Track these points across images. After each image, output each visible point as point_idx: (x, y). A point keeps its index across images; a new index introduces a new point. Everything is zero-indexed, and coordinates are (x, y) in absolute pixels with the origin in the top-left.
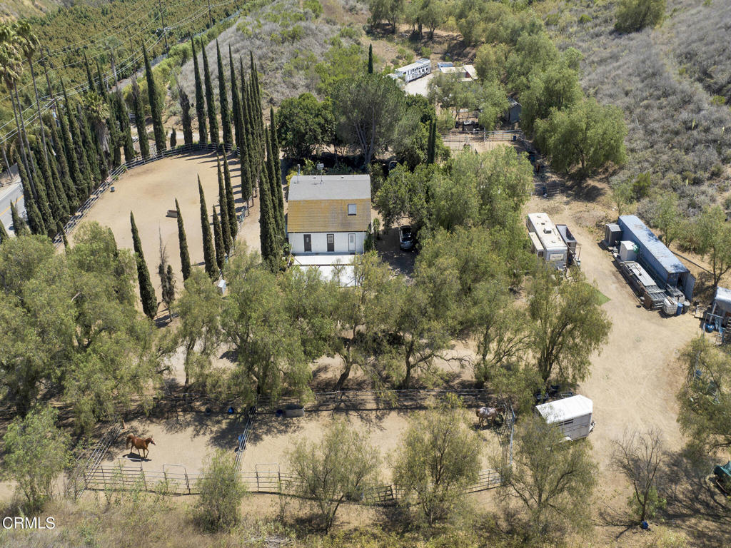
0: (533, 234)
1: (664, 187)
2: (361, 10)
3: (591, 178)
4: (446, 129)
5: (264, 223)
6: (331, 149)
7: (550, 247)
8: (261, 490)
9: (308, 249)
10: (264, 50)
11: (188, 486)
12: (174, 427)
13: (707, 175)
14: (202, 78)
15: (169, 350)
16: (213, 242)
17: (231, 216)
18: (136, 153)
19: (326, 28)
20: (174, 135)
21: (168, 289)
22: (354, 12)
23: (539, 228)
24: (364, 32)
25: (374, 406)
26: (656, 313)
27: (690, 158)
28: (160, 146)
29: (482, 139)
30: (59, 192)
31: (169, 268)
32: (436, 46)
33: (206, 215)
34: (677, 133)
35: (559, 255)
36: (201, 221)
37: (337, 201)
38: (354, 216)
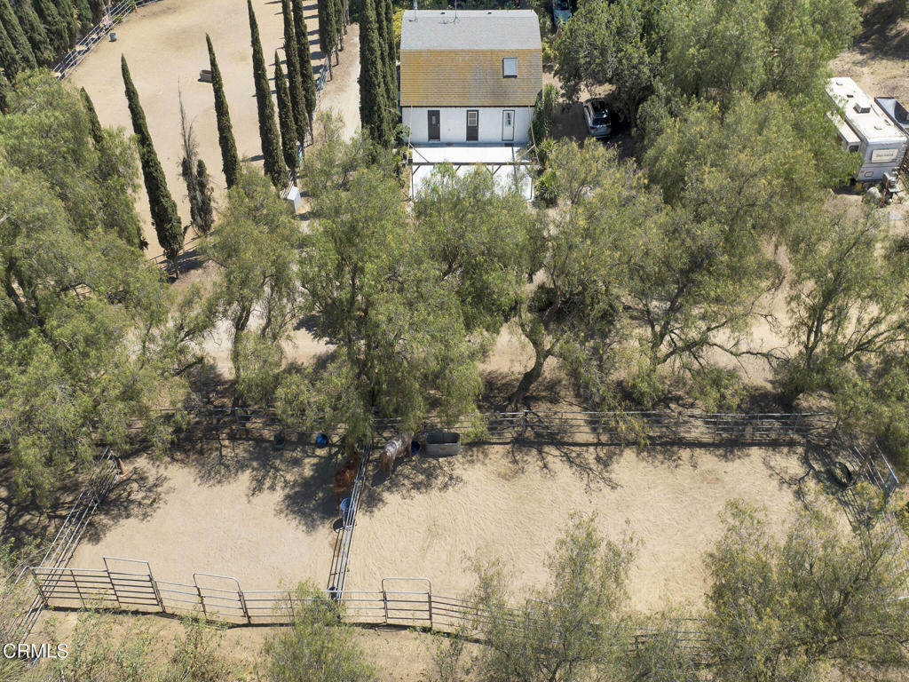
5: (366, 83)
7: (873, 137)
8: (390, 621)
9: (434, 137)
11: (246, 612)
12: (215, 472)
15: (201, 328)
16: (277, 119)
17: (306, 77)
21: (200, 204)
25: (591, 438)
30: (12, 31)
31: (201, 165)
33: (264, 70)
35: (891, 151)
36: (253, 80)
37: (484, 52)
38: (513, 79)
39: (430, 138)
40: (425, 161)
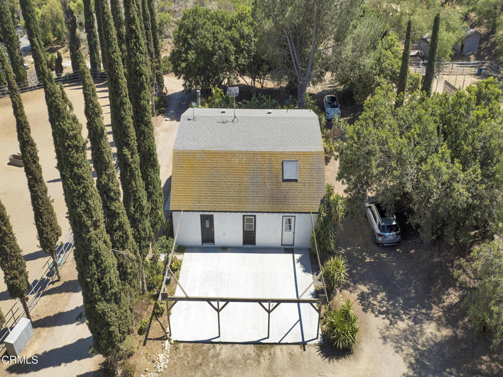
9: (208, 240)
37: (262, 154)
38: (294, 183)
39: (204, 241)
40: (184, 296)
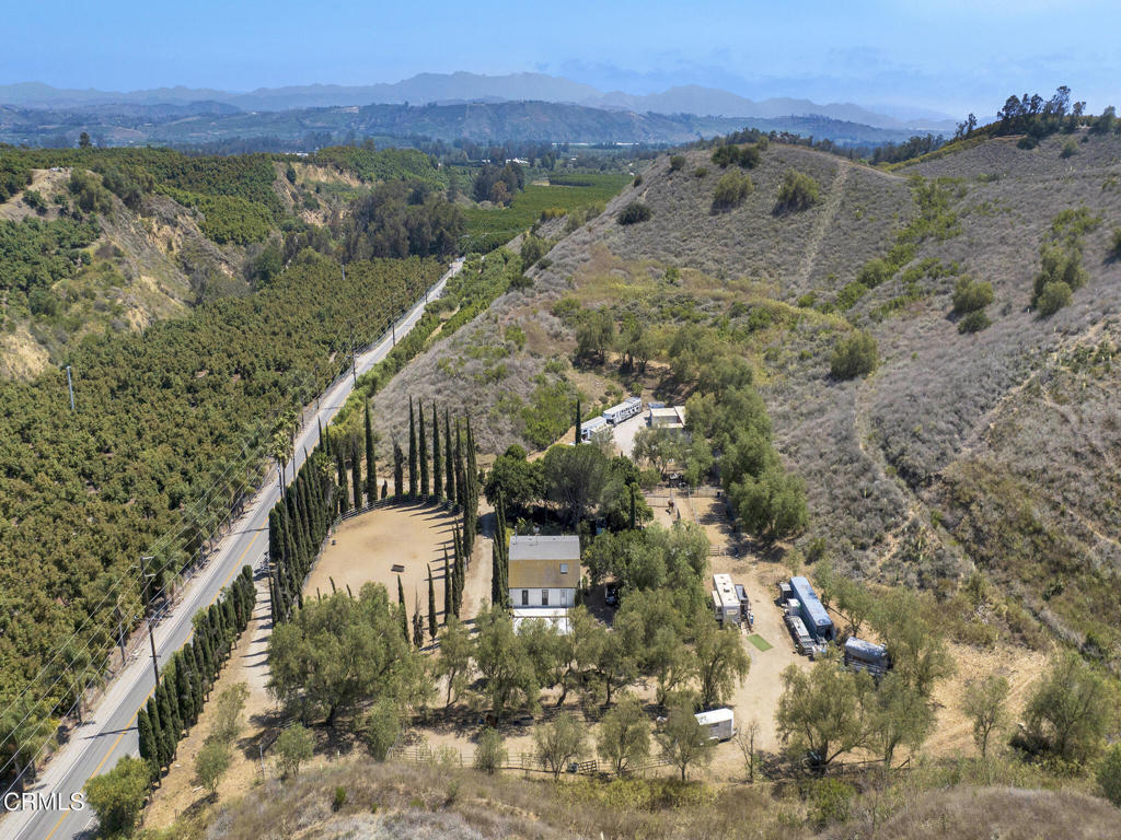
0: (715, 593)
1: (837, 550)
2: (568, 335)
3: (779, 539)
4: (649, 485)
6: (542, 503)
7: (727, 603)
9: (525, 603)
10: (468, 391)
13: (872, 541)
14: (418, 435)
18: (351, 505)
19: (530, 363)
20: (385, 487)
22: (559, 339)
23: (720, 587)
24: (570, 363)
25: (584, 719)
26: (806, 658)
27: (862, 525)
28: (372, 499)
29: (686, 495)
31: (421, 617)
32: (648, 380)
34: (854, 500)
35: (734, 610)
37: (551, 561)
38: (566, 574)
39: (523, 604)
40: (520, 615)
